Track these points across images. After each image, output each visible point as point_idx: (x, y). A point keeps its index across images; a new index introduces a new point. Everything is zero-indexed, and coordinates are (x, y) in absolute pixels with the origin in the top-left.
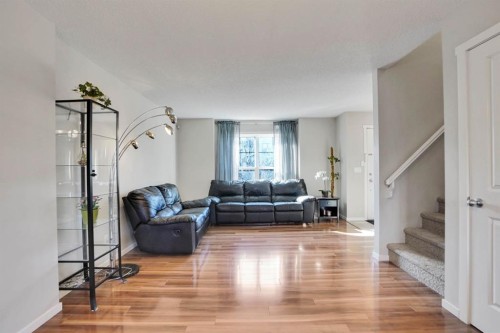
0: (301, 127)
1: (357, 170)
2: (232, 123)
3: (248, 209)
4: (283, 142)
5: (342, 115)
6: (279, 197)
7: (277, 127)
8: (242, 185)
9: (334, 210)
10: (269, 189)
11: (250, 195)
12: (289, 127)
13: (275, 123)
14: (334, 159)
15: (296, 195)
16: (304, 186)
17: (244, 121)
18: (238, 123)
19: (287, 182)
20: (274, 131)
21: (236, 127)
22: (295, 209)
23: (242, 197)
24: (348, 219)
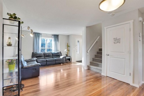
0: (60, 37)
1: (74, 49)
2: (39, 34)
3: (48, 61)
4: (54, 41)
5: (71, 35)
6: (55, 57)
7: (53, 36)
8: (43, 54)
9: (69, 59)
10: (52, 54)
11: (46, 57)
12: (56, 37)
13: (53, 35)
14: (68, 46)
15: (59, 56)
16: (61, 53)
17: (43, 33)
18: (41, 34)
19: (56, 52)
20: (52, 37)
21: (40, 35)
22: (60, 60)
23: (43, 57)
24: (72, 61)
